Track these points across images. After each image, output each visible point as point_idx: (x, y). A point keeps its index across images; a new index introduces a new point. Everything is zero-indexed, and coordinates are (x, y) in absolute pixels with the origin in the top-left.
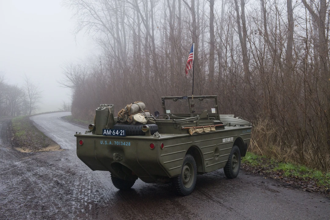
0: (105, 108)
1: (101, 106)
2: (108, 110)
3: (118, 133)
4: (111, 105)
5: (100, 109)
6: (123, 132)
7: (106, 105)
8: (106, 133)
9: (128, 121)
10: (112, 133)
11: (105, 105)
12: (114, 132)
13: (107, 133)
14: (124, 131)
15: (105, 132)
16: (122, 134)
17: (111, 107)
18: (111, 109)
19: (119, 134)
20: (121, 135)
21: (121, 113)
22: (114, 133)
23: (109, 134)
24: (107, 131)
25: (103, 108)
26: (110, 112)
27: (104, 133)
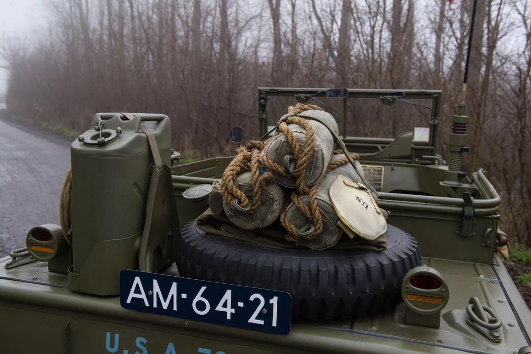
0: (128, 138)
1: (103, 126)
2: (143, 149)
3: (230, 311)
4: (159, 120)
5: (102, 144)
6: (269, 306)
7: (127, 115)
8: (143, 296)
9: (291, 227)
10: (184, 305)
11: (125, 118)
12: (198, 298)
13: (151, 299)
14: (274, 301)
15: (137, 291)
16: (266, 315)
17: (158, 131)
18: (158, 138)
19: (241, 316)
20: (253, 320)
21: (239, 174)
22: (201, 306)
23: (165, 305)
24: (148, 287)
25: (118, 137)
26: (158, 161)
27: (132, 295)
